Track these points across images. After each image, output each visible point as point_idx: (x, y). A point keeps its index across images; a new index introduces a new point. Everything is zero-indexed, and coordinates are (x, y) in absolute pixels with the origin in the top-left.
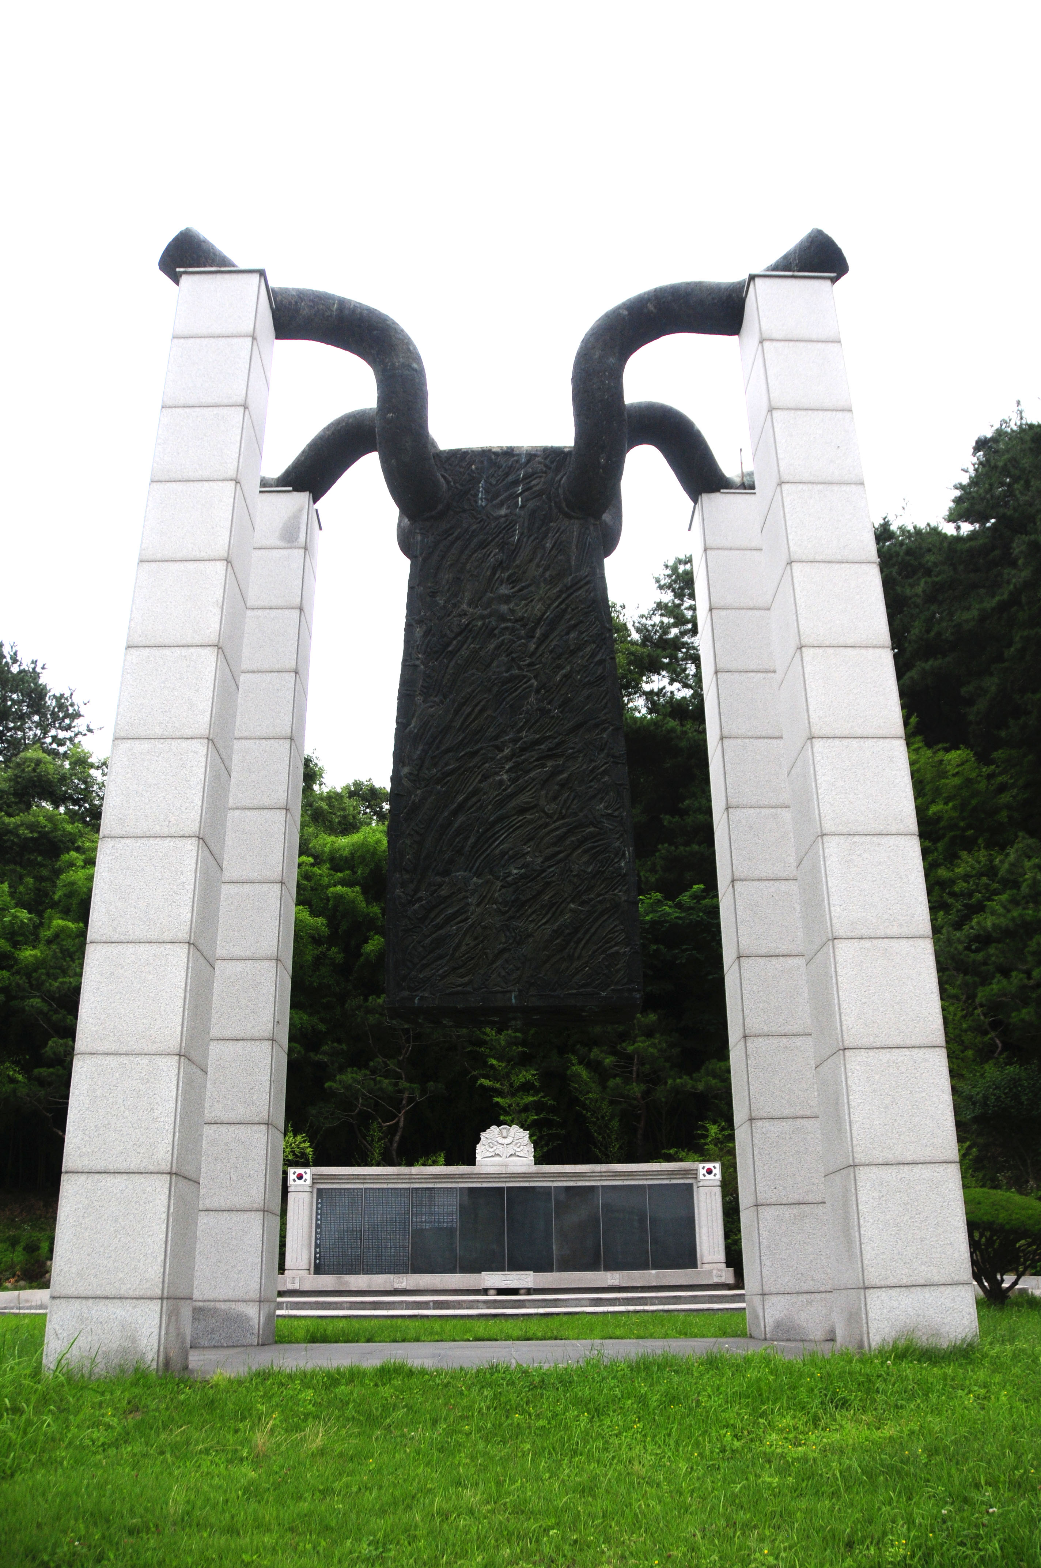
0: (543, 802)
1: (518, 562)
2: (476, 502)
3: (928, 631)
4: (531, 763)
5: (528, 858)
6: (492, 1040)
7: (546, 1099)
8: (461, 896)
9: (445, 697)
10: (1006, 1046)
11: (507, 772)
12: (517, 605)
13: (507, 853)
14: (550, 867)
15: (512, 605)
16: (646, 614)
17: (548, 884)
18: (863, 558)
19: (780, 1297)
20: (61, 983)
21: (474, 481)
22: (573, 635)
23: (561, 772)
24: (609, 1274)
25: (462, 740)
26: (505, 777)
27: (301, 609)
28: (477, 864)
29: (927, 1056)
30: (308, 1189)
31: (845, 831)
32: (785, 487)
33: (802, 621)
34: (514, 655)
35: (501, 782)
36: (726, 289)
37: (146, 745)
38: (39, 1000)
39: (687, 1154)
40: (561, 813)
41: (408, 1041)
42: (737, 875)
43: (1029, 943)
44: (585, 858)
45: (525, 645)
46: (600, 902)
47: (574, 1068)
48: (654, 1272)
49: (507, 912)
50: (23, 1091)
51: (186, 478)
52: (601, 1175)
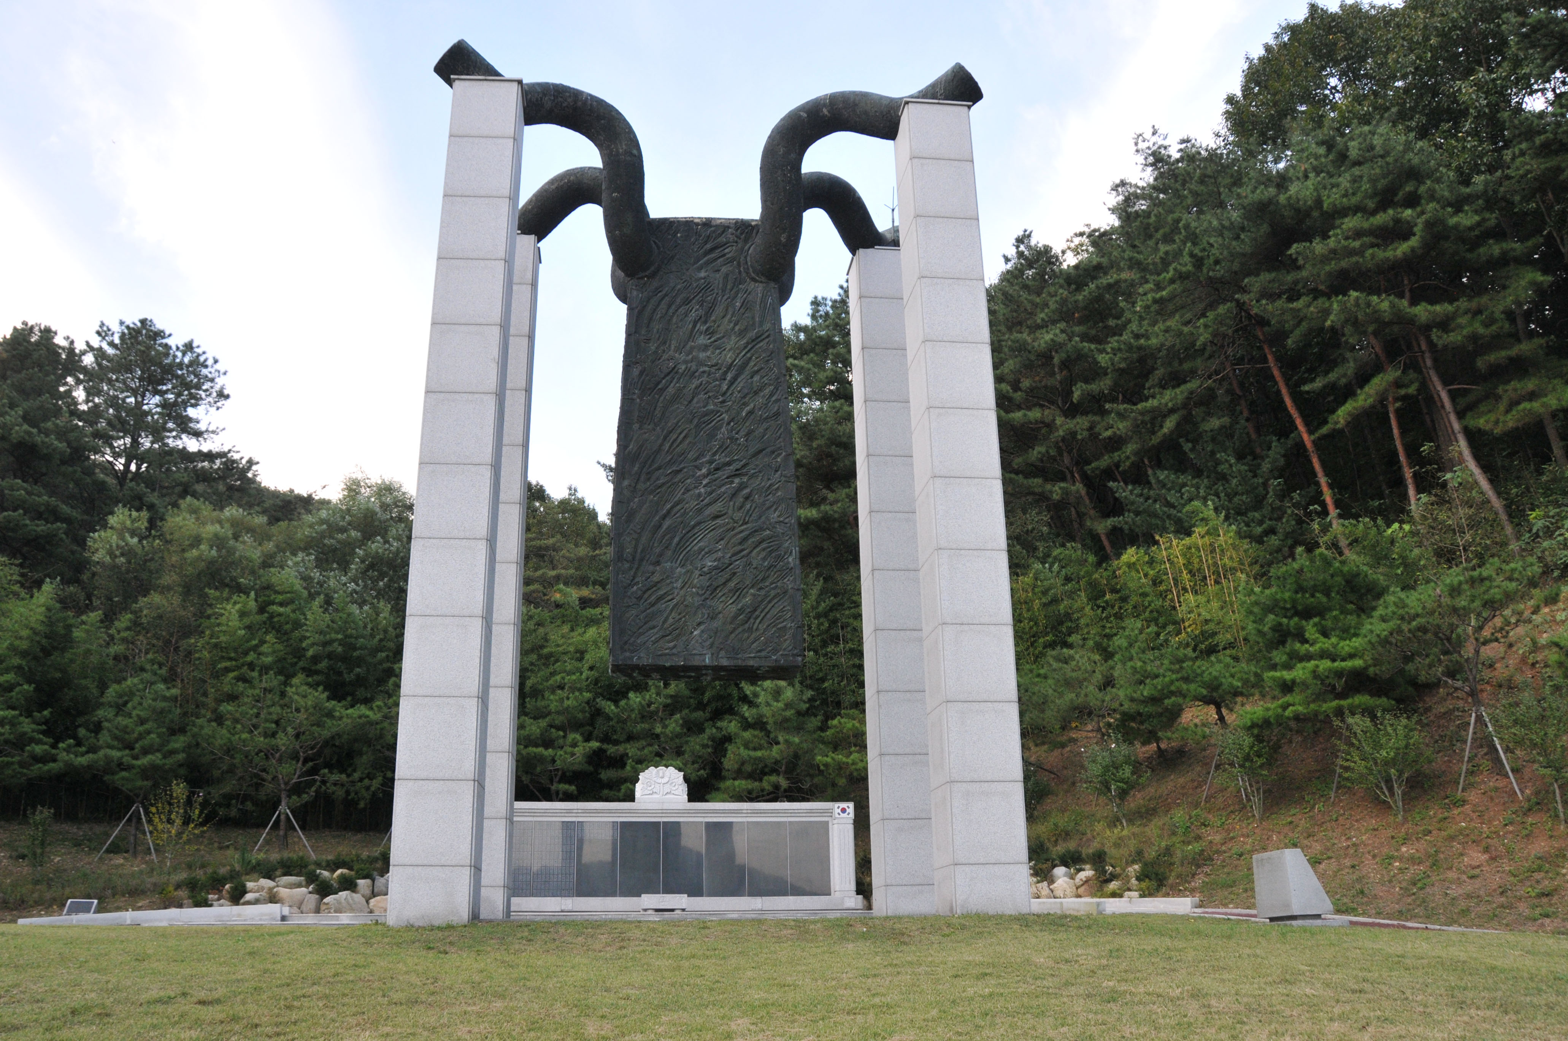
0: (731, 511)
1: (713, 318)
4: (722, 480)
5: (720, 554)
8: (668, 581)
9: (656, 425)
11: (704, 487)
12: (712, 353)
13: (703, 549)
14: (736, 561)
15: (709, 353)
17: (734, 574)
18: (979, 339)
19: (899, 888)
21: (679, 247)
22: (756, 378)
23: (746, 487)
24: (752, 900)
25: (670, 460)
26: (702, 490)
27: (530, 338)
28: (681, 558)
29: (1004, 708)
31: (955, 546)
32: (924, 280)
33: (931, 388)
34: (710, 394)
35: (700, 494)
36: (888, 104)
37: (444, 469)
40: (745, 520)
42: (878, 567)
44: (763, 554)
45: (720, 386)
46: (773, 588)
48: (791, 898)
49: (703, 594)
51: (467, 256)
52: (747, 812)
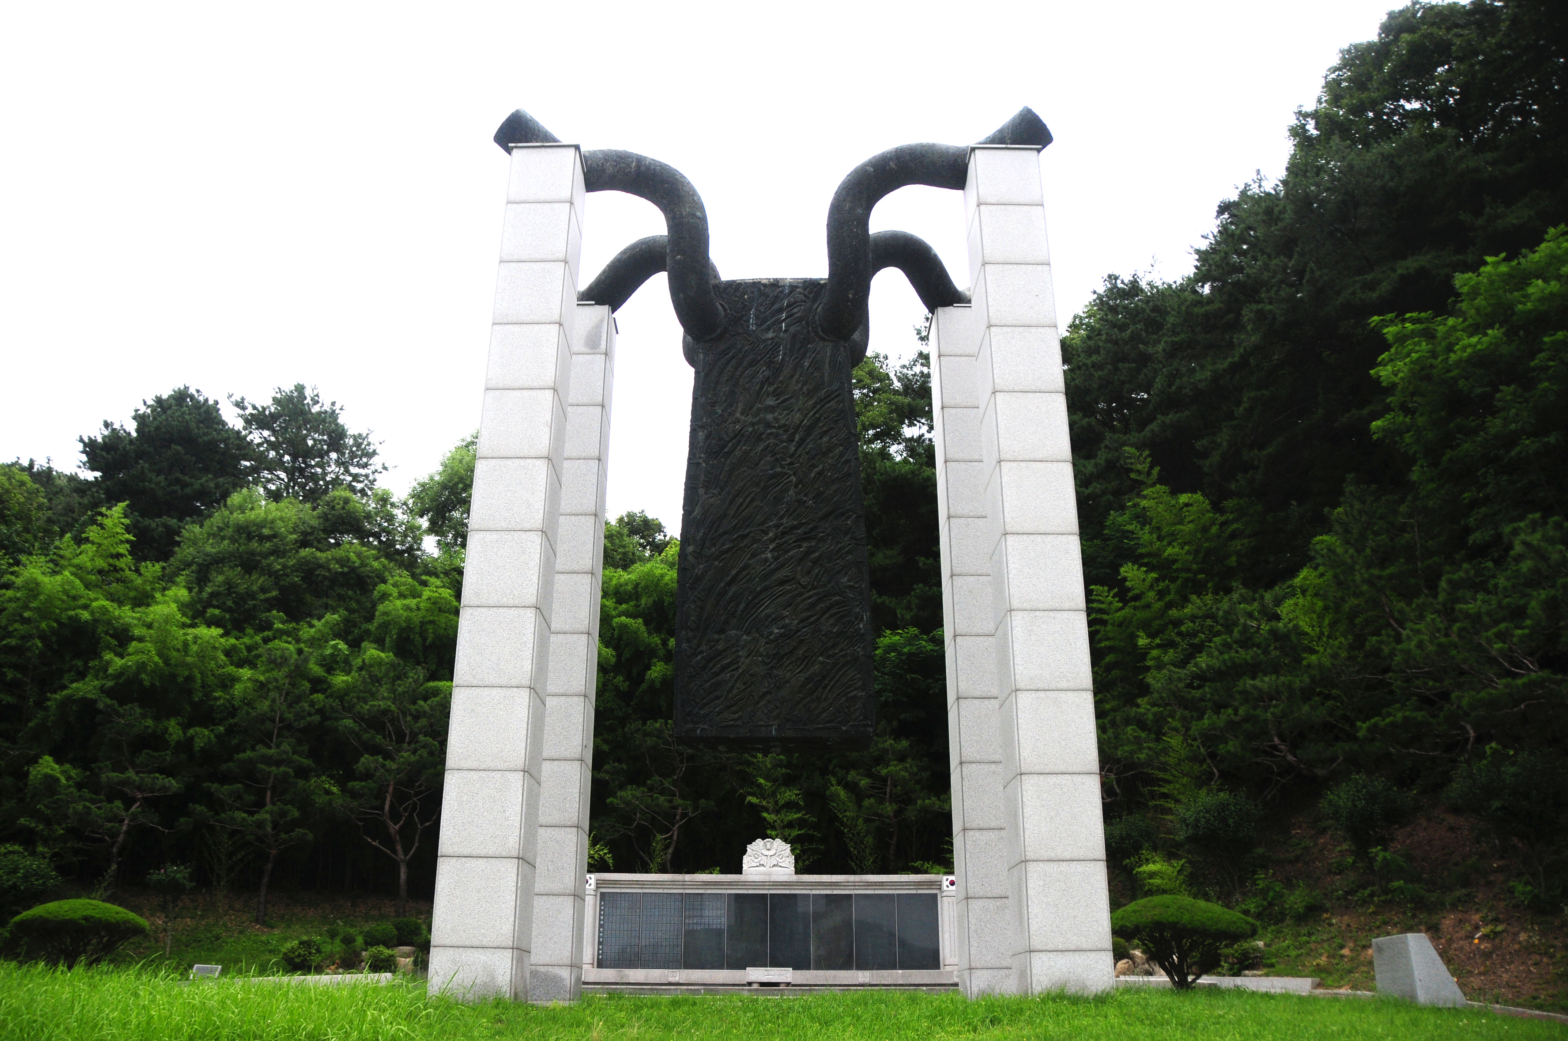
0: (798, 576)
1: (781, 379)
2: (748, 327)
3: (1170, 386)
4: (790, 544)
5: (787, 621)
6: (758, 762)
7: (807, 817)
8: (733, 650)
9: (722, 489)
10: (1223, 775)
11: (771, 551)
12: (780, 414)
13: (770, 616)
14: (803, 628)
15: (776, 414)
16: (907, 364)
17: (802, 641)
18: (1052, 388)
19: (984, 971)
20: (371, 706)
21: (746, 308)
22: (825, 439)
23: (814, 552)
24: (860, 973)
25: (736, 525)
26: (769, 555)
27: (603, 406)
28: (746, 625)
29: (1084, 781)
30: (593, 893)
31: (1028, 607)
32: (993, 329)
33: (1001, 440)
34: (778, 456)
35: (766, 560)
36: (953, 154)
37: (494, 536)
38: (351, 721)
39: (932, 867)
40: (813, 585)
41: (682, 762)
42: (958, 631)
43: (1237, 683)
44: (832, 621)
45: (787, 448)
46: (843, 656)
47: (833, 789)
48: (900, 971)
49: (769, 663)
50: (338, 802)
51: (521, 321)
52: (855, 885)
